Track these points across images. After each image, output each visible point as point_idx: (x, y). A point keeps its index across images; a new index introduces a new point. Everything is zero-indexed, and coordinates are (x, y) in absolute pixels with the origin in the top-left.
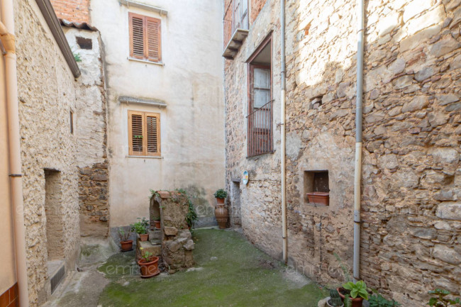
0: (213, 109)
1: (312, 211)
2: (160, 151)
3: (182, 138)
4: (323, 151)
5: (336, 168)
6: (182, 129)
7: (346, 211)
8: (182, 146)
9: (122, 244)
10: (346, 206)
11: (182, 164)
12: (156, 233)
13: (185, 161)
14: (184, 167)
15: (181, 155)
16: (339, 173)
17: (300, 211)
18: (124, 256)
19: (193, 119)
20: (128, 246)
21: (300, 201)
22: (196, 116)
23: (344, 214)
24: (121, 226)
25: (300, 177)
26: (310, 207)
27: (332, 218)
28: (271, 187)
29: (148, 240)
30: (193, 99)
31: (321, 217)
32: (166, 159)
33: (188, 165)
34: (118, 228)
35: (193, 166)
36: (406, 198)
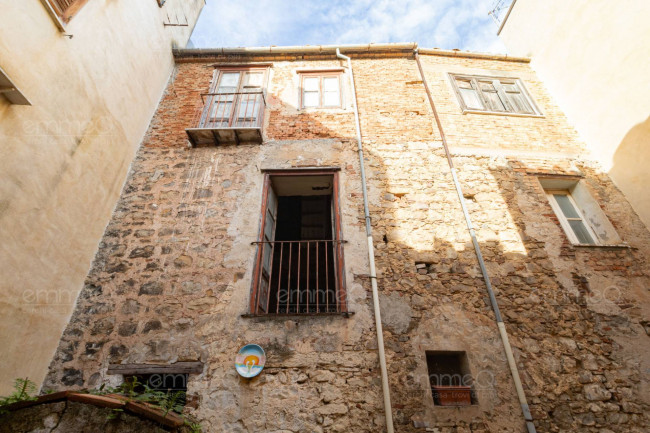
1: (452, 417)
4: (452, 325)
5: (477, 349)
7: (505, 408)
10: (503, 401)
16: (483, 355)
17: (428, 423)
21: (425, 402)
23: (503, 413)
25: (418, 360)
26: (448, 412)
27: (489, 423)
28: (341, 381)
30: (79, 142)
31: (471, 425)
36: (560, 383)
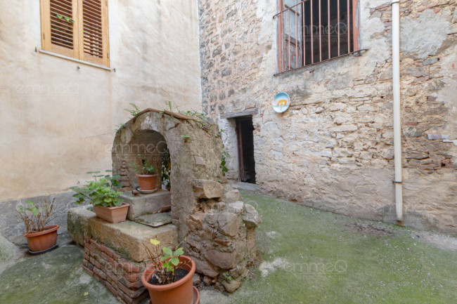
0: (185, 18)
2: (108, 57)
3: (145, 46)
6: (143, 31)
8: (145, 59)
9: (30, 238)
11: (145, 88)
12: (146, 201)
13: (149, 83)
14: (148, 93)
15: (144, 72)
18: (47, 267)
19: (159, 22)
20: (46, 241)
22: (163, 19)
24: (21, 196)
28: (351, 109)
29: (128, 218)
32: (118, 74)
33: (154, 91)
34: (14, 203)
35: (161, 94)
